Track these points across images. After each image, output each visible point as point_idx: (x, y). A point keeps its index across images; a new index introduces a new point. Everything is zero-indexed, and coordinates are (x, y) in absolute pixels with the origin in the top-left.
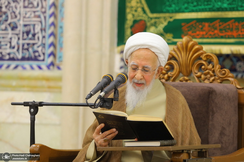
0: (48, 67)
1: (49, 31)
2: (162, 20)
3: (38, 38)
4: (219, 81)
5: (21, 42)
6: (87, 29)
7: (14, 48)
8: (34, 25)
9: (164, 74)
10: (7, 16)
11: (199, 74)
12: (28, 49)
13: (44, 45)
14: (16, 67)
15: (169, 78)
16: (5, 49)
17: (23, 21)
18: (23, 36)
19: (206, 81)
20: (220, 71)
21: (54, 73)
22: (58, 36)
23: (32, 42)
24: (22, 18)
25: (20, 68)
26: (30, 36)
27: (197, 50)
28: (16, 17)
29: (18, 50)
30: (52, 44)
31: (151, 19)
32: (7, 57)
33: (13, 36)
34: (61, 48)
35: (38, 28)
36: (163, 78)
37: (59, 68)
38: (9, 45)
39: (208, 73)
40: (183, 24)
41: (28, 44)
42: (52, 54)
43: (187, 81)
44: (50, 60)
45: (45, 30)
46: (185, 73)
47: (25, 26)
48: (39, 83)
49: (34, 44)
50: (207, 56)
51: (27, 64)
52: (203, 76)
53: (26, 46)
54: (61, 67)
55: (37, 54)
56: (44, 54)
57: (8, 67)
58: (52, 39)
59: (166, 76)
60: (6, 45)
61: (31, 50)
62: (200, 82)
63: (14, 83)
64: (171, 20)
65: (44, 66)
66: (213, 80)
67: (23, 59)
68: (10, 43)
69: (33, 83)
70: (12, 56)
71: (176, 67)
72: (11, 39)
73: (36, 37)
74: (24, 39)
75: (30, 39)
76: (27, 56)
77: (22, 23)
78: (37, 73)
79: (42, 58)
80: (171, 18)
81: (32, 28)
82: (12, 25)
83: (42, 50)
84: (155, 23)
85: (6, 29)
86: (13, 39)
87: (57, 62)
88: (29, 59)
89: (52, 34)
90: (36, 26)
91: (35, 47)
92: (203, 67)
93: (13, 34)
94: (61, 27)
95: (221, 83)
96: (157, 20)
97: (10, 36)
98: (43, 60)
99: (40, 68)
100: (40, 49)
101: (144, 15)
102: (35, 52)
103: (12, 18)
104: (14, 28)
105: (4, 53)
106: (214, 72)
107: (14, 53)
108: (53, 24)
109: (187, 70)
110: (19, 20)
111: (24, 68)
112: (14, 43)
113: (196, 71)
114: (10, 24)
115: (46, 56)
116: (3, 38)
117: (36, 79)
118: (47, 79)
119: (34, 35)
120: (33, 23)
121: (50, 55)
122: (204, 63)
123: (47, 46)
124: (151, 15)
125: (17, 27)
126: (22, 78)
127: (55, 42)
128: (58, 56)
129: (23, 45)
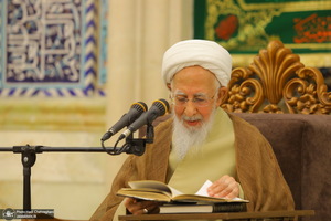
0: (85, 92)
1: (86, 35)
2: (263, 14)
3: (70, 46)
4: (324, 111)
5: (43, 52)
6: (143, 31)
7: (32, 61)
8: (63, 26)
9: (240, 101)
10: (21, 12)
11: (293, 100)
12: (53, 64)
13: (78, 57)
14: (36, 93)
15: (248, 106)
16: (19, 64)
17: (47, 19)
18: (46, 43)
19: (305, 112)
20: (325, 95)
21: (93, 101)
22: (100, 43)
23: (59, 52)
24: (44, 15)
25: (41, 94)
26: (57, 43)
27: (291, 62)
28: (35, 12)
29: (39, 65)
30: (91, 56)
31: (246, 12)
32: (22, 77)
33: (31, 43)
34: (105, 61)
35: (69, 30)
36: (239, 107)
37: (102, 93)
38: (24, 57)
39: (308, 98)
40: (296, 20)
41: (54, 56)
42: (92, 71)
43: (274, 111)
44: (88, 80)
45: (79, 32)
46: (272, 99)
47: (49, 26)
48: (71, 118)
49: (63, 56)
50: (306, 71)
51: (52, 87)
52: (299, 104)
53: (50, 59)
54: (106, 91)
55: (67, 71)
56: (78, 71)
57: (24, 92)
58: (90, 48)
59: (243, 104)
60: (20, 57)
61: (58, 65)
62: (296, 112)
63: (33, 118)
64: (278, 14)
65: (78, 91)
66: (316, 110)
67: (47, 79)
68: (27, 53)
69: (62, 118)
70: (29, 75)
71: (258, 89)
72: (27, 47)
73: (66, 44)
74: (47, 48)
75: (57, 48)
76: (52, 74)
77: (44, 22)
78: (68, 101)
79: (75, 77)
80: (277, 10)
81: (59, 29)
82: (29, 25)
83: (75, 65)
84: (253, 19)
85: (20, 32)
86: (31, 48)
87: (99, 84)
88: (56, 79)
89: (91, 39)
90: (66, 27)
91: (65, 60)
92: (299, 89)
93: (30, 40)
94: (105, 28)
95: (327, 113)
96: (255, 15)
97: (25, 43)
98: (78, 81)
99: (72, 93)
100: (72, 64)
101: (235, 7)
102: (65, 67)
103: (29, 14)
104: (32, 30)
105: (17, 71)
106: (316, 96)
107: (33, 70)
108: (92, 23)
109: (274, 93)
110: (40, 18)
111: (48, 94)
112: (33, 53)
113: (289, 96)
114: (25, 25)
115: (82, 74)
116: (16, 46)
117: (67, 111)
118: (84, 111)
119: (63, 41)
120: (61, 22)
121: (87, 73)
122: (301, 82)
123: (83, 59)
124: (245, 7)
125: (36, 29)
126: (45, 111)
127: (95, 52)
128: (100, 74)
129: (47, 58)
